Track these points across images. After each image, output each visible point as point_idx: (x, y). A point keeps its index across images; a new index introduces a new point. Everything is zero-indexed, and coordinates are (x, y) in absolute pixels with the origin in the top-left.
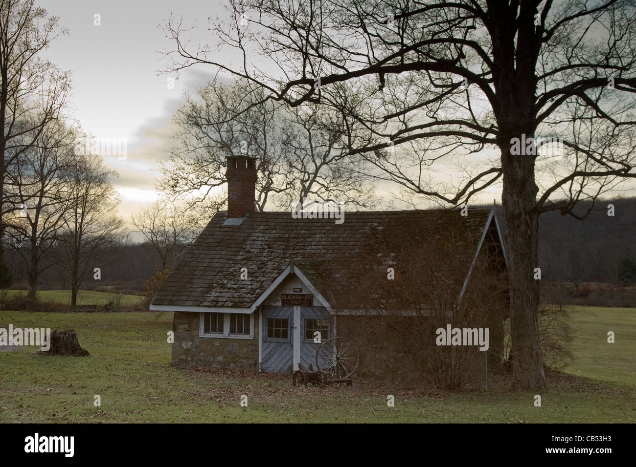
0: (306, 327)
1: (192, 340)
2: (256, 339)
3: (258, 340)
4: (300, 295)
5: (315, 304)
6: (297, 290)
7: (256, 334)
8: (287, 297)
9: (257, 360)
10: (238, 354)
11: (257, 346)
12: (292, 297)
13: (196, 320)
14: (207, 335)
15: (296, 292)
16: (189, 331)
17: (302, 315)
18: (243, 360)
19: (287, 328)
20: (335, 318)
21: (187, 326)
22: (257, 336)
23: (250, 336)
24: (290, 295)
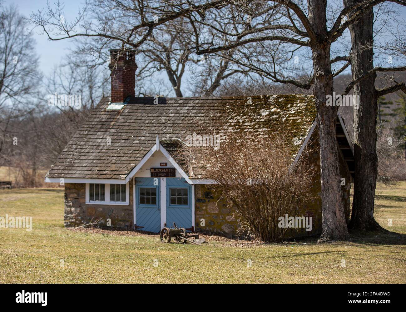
0: (170, 195)
1: (80, 206)
2: (131, 205)
3: (133, 206)
4: (165, 169)
5: (177, 176)
6: (163, 164)
7: (131, 200)
8: (155, 170)
9: (132, 222)
10: (116, 218)
11: (132, 210)
12: (159, 170)
13: (83, 190)
14: (93, 203)
15: (163, 166)
16: (78, 199)
17: (167, 185)
18: (121, 223)
19: (156, 195)
20: (193, 187)
21: (75, 195)
22: (131, 203)
23: (127, 203)
24: (157, 168)
